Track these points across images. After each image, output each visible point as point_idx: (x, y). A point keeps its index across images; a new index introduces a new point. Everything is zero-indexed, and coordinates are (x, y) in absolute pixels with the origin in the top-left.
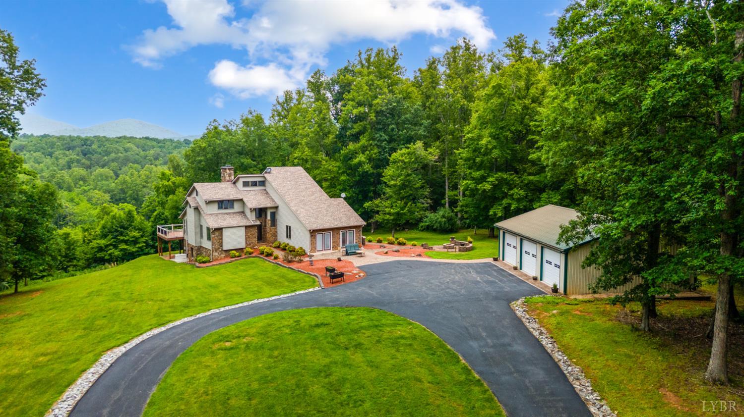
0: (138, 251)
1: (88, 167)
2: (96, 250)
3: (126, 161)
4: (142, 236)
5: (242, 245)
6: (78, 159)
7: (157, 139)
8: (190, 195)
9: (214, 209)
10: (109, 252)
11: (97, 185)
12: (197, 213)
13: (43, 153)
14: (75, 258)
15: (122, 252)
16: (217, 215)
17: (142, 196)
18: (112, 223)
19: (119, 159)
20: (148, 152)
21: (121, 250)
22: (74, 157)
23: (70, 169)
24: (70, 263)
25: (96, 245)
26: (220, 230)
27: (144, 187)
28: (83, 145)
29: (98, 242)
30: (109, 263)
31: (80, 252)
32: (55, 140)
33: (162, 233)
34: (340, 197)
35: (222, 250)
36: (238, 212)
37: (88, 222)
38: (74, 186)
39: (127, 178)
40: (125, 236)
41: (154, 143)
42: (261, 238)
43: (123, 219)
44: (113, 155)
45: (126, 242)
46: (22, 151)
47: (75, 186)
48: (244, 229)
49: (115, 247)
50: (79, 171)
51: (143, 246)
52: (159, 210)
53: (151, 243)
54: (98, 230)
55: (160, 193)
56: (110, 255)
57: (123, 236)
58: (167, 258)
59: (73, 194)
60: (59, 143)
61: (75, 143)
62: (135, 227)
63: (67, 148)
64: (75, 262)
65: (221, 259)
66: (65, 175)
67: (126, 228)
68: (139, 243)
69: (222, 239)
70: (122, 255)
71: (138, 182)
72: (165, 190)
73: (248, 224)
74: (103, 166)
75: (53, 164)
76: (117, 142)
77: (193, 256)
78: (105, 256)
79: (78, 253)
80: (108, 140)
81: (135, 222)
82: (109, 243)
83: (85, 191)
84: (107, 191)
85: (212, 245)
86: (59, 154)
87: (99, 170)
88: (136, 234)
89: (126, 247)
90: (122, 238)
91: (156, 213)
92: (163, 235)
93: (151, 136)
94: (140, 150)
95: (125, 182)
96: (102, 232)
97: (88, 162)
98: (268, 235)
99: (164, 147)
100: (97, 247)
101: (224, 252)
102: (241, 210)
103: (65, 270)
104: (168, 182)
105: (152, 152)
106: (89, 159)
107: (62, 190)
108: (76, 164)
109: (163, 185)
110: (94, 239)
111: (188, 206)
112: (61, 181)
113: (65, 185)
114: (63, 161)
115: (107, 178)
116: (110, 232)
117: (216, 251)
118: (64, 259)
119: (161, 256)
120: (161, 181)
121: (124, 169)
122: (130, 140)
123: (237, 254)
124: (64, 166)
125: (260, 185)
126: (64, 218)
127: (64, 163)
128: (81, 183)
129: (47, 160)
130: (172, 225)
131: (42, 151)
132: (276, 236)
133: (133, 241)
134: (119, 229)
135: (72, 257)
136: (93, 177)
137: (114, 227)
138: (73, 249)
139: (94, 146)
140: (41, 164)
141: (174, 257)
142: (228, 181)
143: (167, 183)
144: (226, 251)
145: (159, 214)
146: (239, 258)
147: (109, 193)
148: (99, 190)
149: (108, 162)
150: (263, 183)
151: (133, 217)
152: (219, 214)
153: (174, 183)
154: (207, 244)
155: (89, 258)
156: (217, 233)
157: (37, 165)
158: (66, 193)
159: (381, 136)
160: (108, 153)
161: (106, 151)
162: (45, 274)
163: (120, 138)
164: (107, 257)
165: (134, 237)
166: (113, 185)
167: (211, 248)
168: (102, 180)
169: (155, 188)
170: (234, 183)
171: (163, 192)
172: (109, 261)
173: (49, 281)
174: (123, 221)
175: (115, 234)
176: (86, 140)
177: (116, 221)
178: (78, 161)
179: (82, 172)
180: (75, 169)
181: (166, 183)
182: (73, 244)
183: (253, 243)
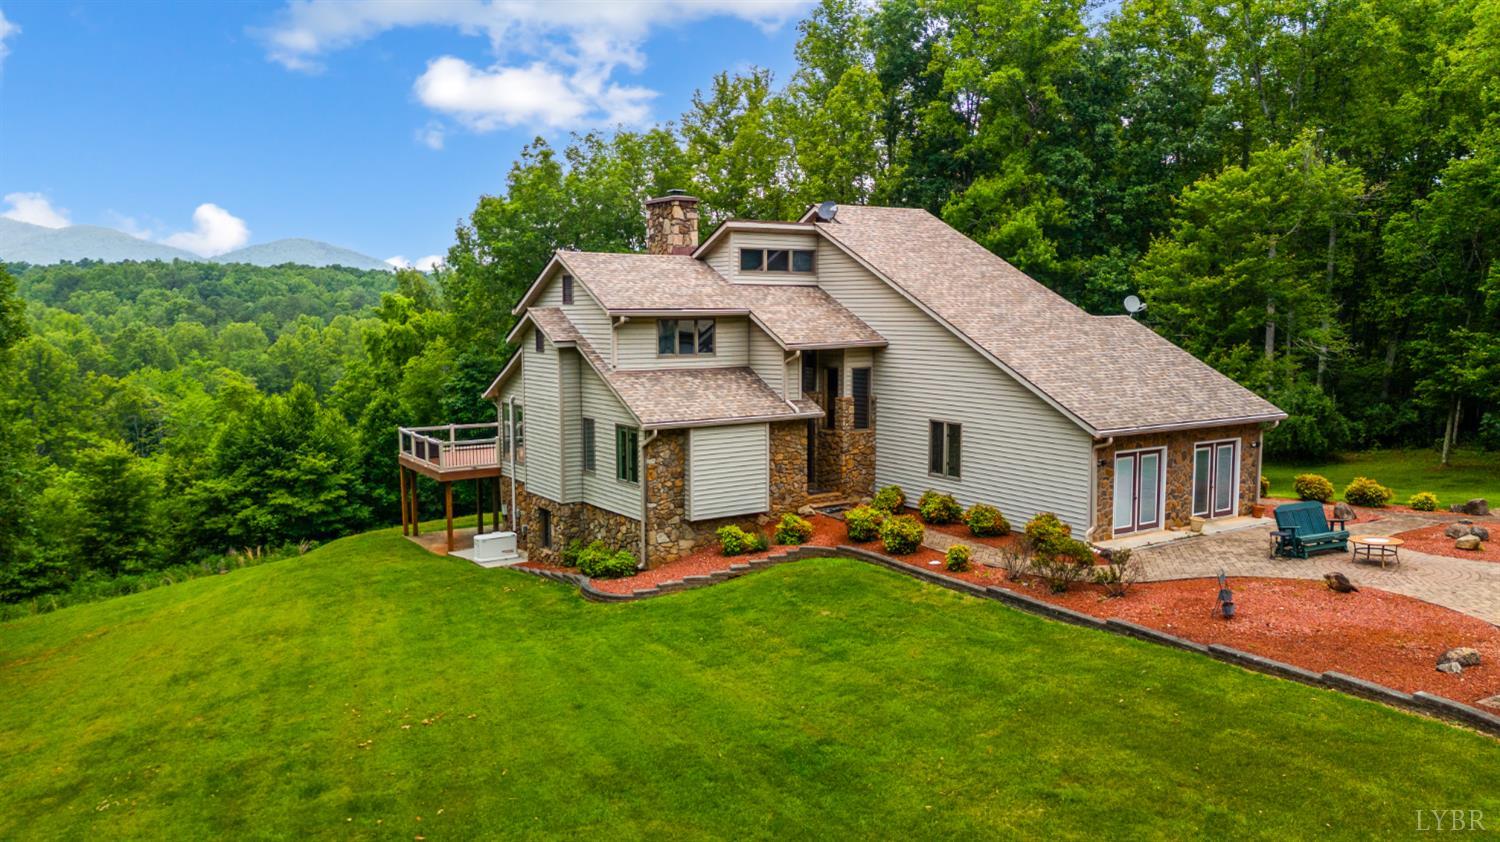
0: (323, 513)
1: (210, 322)
2: (204, 509)
3: (291, 311)
4: (336, 469)
5: (758, 500)
6: (190, 306)
7: (357, 270)
8: (535, 301)
9: (642, 351)
10: (240, 515)
11: (228, 359)
12: (570, 370)
13: (118, 294)
14: (142, 533)
15: (279, 516)
16: (656, 376)
17: (327, 383)
18: (251, 429)
19: (277, 304)
20: (339, 293)
21: (276, 510)
22: (181, 300)
23: (172, 324)
24: (128, 549)
25: (205, 495)
26: (677, 436)
27: (332, 362)
28: (203, 279)
29: (209, 484)
30: (241, 549)
31: (161, 516)
32: (144, 267)
33: (420, 454)
35: (684, 521)
36: (733, 370)
37: (185, 431)
38: (177, 360)
39: (295, 342)
40: (288, 469)
41: (351, 277)
42: (822, 471)
43: (284, 418)
44: (264, 300)
45: (289, 486)
46: (73, 290)
47: (182, 361)
48: (763, 433)
49: (259, 499)
50: (188, 328)
51: (340, 497)
52: (381, 395)
53: (361, 488)
54: (212, 452)
55: (380, 357)
56: (244, 522)
57: (283, 468)
58: (436, 547)
59: (175, 376)
60: (151, 274)
61: (184, 274)
62: (316, 443)
63: (169, 283)
64: (142, 545)
65: (686, 561)
66: (161, 337)
67: (293, 446)
68: (329, 489)
69: (683, 475)
70: (281, 523)
71: (320, 350)
72: (395, 347)
73: (780, 414)
74: (245, 320)
75: (137, 315)
76: (274, 274)
77: (546, 541)
78: (229, 526)
79: (152, 518)
80: (256, 270)
81: (317, 427)
82: (240, 488)
83: (200, 370)
84: (252, 371)
85: (647, 500)
86: (152, 296)
87: (233, 327)
88: (321, 462)
89: (289, 501)
90: (278, 473)
91: (373, 405)
92: (426, 463)
93: (344, 265)
94: (322, 288)
95: (289, 351)
96: (222, 457)
97: (211, 312)
98: (847, 461)
99: (372, 284)
100: (206, 501)
101: (689, 532)
102: (738, 361)
103: (112, 566)
104: (403, 323)
105: (347, 293)
106: (215, 305)
107: (149, 367)
108: (185, 315)
109: (389, 331)
110: (199, 478)
111: (532, 344)
112: (148, 347)
113: (159, 357)
114: (157, 311)
115: (250, 343)
116: (245, 456)
117: (661, 526)
118: (106, 535)
119: (411, 538)
120: (386, 321)
121: (287, 326)
122: (301, 271)
123: (750, 539)
124: (161, 318)
125: (798, 269)
126: (149, 429)
127: (160, 313)
128: (195, 353)
129: (126, 308)
130: (452, 427)
131: (117, 289)
132: (872, 465)
133: (310, 482)
134: (271, 447)
135: (132, 529)
136: (220, 341)
137: (257, 441)
138: (137, 505)
139: (227, 281)
140: (111, 316)
141: (468, 543)
142: (678, 251)
143: (400, 327)
144: (697, 525)
145: (383, 406)
146: (762, 557)
147: (255, 374)
148: (234, 369)
149: (254, 312)
150: (807, 262)
151: (311, 414)
152: (663, 372)
153: (418, 327)
154: (624, 500)
155: (183, 530)
156: (665, 453)
157: (102, 318)
158: (157, 372)
159: (1069, 159)
160: (254, 295)
161: (251, 291)
162: (43, 582)
163: (281, 266)
164: (232, 531)
165: (312, 470)
166: (265, 357)
167: (637, 514)
168: (239, 347)
169: (367, 342)
170: (702, 259)
171: (389, 352)
172: (240, 543)
173: (50, 609)
174: (283, 424)
175: (259, 461)
176: (211, 267)
177: (263, 423)
178: (190, 309)
179: (198, 329)
180: (182, 324)
181: (398, 326)
182: (135, 491)
183: (790, 492)
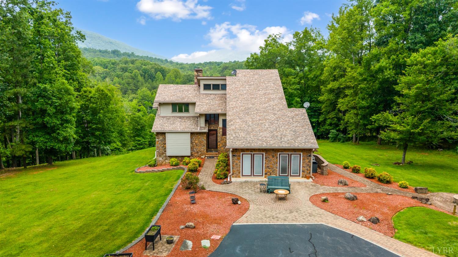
5: (187, 152)
9: (167, 112)
16: (169, 118)
26: (163, 134)
34: (302, 107)
35: (166, 155)
36: (193, 117)
48: (190, 134)
65: (165, 164)
73: (194, 131)
98: (220, 145)
101: (167, 158)
125: (223, 89)
144: (170, 157)
146: (175, 167)
152: (172, 117)
156: (160, 138)
183: (200, 151)
